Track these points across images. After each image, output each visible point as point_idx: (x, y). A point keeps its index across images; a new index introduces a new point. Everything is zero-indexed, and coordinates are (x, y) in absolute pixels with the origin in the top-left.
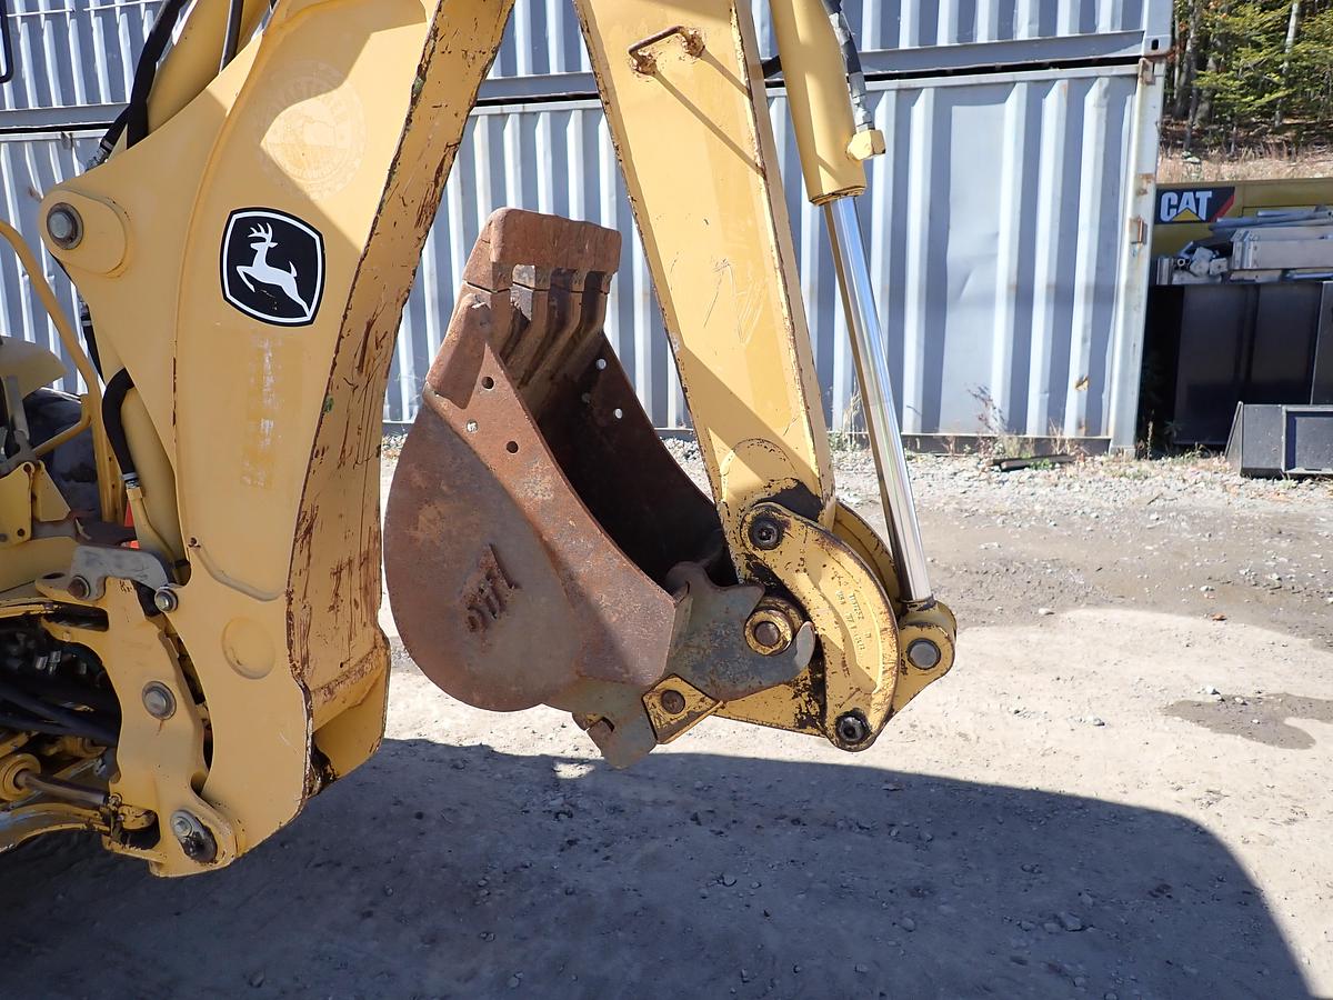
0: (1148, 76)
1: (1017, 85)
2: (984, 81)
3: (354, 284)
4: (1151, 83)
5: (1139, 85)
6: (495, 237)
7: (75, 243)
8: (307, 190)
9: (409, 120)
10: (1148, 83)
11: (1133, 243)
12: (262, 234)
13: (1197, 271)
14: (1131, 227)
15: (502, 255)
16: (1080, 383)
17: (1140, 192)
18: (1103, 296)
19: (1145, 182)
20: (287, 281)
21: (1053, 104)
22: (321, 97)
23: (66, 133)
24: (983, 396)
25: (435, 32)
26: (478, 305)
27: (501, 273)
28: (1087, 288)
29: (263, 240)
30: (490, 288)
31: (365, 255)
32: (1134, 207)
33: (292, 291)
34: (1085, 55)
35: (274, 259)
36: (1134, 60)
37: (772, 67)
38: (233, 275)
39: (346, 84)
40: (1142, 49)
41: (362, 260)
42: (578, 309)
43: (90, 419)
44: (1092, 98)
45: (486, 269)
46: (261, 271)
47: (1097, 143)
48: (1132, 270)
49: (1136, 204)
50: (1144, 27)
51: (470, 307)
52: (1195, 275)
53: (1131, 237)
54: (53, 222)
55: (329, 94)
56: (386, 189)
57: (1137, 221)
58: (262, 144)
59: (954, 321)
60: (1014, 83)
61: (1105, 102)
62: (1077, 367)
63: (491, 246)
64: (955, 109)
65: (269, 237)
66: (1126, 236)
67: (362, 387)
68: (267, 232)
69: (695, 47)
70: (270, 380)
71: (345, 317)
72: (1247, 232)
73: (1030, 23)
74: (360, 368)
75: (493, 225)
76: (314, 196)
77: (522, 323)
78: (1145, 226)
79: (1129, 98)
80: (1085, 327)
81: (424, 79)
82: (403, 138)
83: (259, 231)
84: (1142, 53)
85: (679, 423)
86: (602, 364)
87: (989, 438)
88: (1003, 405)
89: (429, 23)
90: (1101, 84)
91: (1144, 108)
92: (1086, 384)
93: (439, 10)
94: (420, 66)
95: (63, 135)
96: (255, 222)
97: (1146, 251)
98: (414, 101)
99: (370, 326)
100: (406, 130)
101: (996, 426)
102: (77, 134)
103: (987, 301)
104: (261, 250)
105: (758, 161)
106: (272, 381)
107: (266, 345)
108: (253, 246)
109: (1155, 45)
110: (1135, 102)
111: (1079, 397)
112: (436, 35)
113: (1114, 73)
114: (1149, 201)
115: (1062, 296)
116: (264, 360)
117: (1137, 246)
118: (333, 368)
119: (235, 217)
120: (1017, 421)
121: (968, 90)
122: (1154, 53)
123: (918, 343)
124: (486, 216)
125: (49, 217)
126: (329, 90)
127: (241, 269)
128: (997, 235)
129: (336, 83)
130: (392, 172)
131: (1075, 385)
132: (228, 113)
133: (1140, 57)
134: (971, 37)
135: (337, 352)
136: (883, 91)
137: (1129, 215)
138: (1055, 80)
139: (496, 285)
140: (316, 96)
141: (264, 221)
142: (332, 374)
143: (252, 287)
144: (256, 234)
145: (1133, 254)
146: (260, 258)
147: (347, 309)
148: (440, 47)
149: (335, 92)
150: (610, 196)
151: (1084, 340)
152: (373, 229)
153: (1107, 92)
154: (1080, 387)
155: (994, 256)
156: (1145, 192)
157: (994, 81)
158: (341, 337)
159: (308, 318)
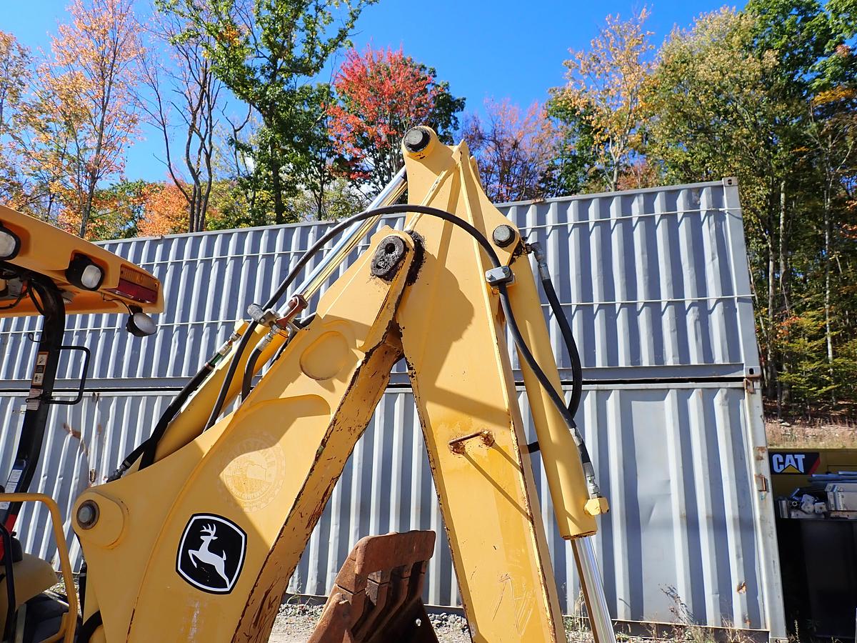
0: (750, 388)
1: (670, 391)
2: (649, 388)
3: (262, 570)
4: (753, 393)
5: (746, 394)
6: (359, 557)
7: (91, 526)
8: (243, 505)
9: (312, 470)
10: (752, 393)
11: (760, 491)
12: (209, 531)
13: (806, 510)
14: (757, 481)
15: (362, 570)
16: (740, 588)
17: (758, 459)
18: (746, 525)
19: (760, 452)
20: (218, 563)
21: (694, 402)
22: (261, 451)
23: (96, 393)
24: (672, 593)
25: (335, 421)
26: (343, 602)
27: (360, 580)
28: (734, 519)
29: (209, 534)
30: (353, 591)
31: (272, 551)
32: (756, 468)
33: (221, 570)
34: (709, 375)
35: (214, 548)
36: (741, 379)
37: (534, 447)
38: (185, 555)
39: (278, 445)
40: (744, 374)
41: (270, 554)
42: (406, 589)
43: (65, 631)
44: (718, 400)
45: (351, 578)
46: (204, 554)
47: (726, 427)
48: (762, 509)
49: (757, 466)
50: (743, 361)
51: (338, 603)
52: (805, 513)
53: (758, 486)
54: (82, 512)
55: (267, 450)
56: (292, 510)
57: (759, 476)
58: (221, 475)
59: (647, 539)
60: (669, 389)
61: (726, 403)
62: (736, 577)
63: (356, 563)
64: (632, 402)
65: (213, 533)
66: (755, 487)
67: (255, 636)
68: (212, 529)
69: (489, 441)
70: (194, 630)
71: (252, 591)
72: (834, 486)
73: (673, 356)
74: (255, 624)
75: (358, 549)
76: (246, 510)
77: (370, 606)
78: (766, 480)
79: (741, 401)
80: (737, 547)
81: (325, 446)
82: (307, 480)
83: (208, 528)
84: (744, 376)
85: (458, 603)
86: (418, 621)
87: (681, 626)
88: (687, 602)
89: (332, 416)
90: (722, 392)
91: (751, 406)
92: (744, 588)
93: (339, 410)
94: (323, 440)
95: (94, 394)
96: (206, 522)
97: (769, 496)
98: (317, 459)
99: (267, 594)
100: (310, 475)
101: (684, 618)
102: (102, 394)
103: (668, 525)
104: (207, 540)
105: (528, 511)
106: (195, 631)
107: (197, 605)
108: (202, 537)
109: (751, 371)
110: (745, 404)
111: (741, 599)
112: (335, 423)
113: (729, 386)
114: (765, 463)
115: (718, 525)
116: (193, 615)
117: (764, 493)
118: (238, 627)
119: (195, 518)
120: (699, 615)
121: (640, 391)
122: (751, 376)
123: (623, 553)
124: (354, 543)
125: (80, 509)
126: (267, 448)
127: (191, 552)
128: (669, 481)
129: (272, 443)
130: (297, 499)
131: (736, 589)
132: (204, 456)
133: (744, 378)
134: (639, 363)
135: (243, 616)
136: (588, 391)
137: (754, 472)
138: (694, 389)
139: (356, 589)
140: (259, 450)
141: (212, 522)
142: (236, 631)
143: (195, 565)
144: (205, 530)
145: (762, 499)
146: (205, 546)
147: (255, 586)
148: (336, 427)
149: (270, 449)
150: (419, 445)
151: (738, 557)
152: (280, 534)
153: (726, 397)
154: (740, 591)
155: (668, 496)
156: (762, 459)
157: (655, 388)
158: (247, 605)
159: (228, 590)
